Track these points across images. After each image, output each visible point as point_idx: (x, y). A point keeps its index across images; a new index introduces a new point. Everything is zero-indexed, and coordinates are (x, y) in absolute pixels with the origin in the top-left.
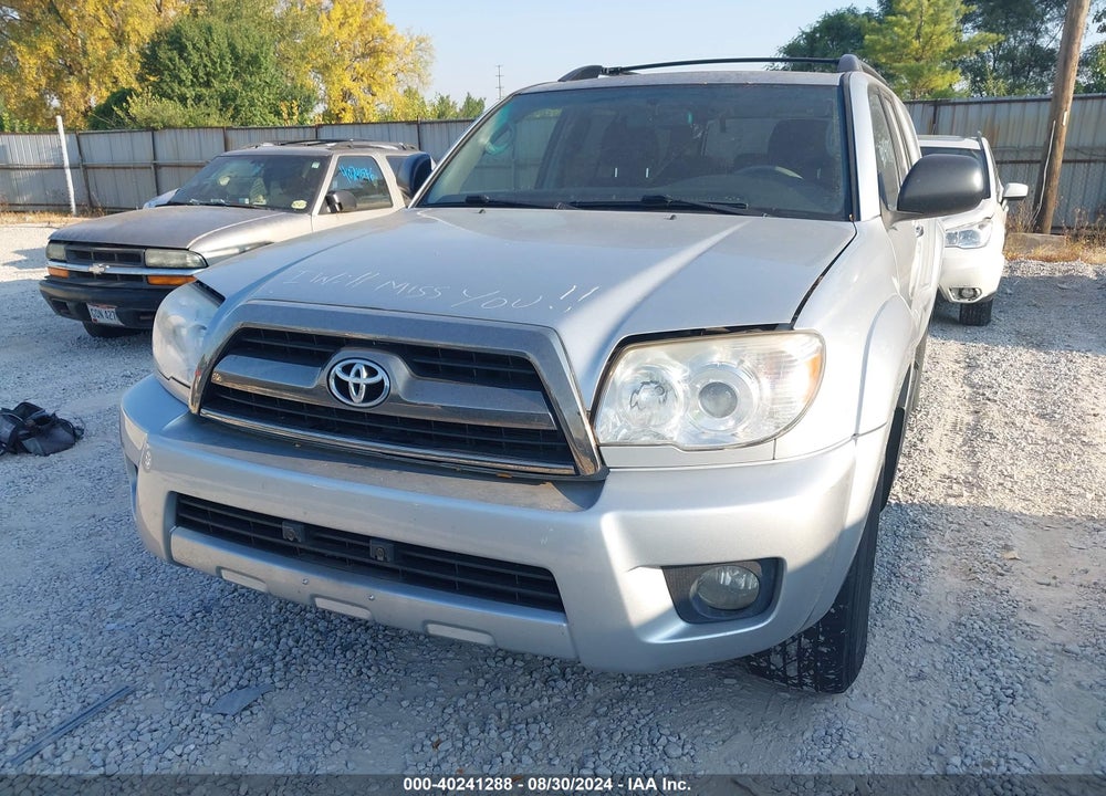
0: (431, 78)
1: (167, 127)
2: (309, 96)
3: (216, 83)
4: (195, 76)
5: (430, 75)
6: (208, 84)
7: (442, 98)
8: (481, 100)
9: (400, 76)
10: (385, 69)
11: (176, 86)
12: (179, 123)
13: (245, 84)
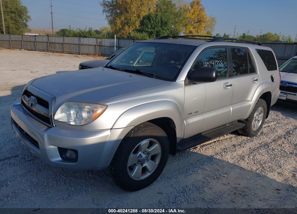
0: (215, 28)
1: (137, 39)
2: (178, 33)
3: (156, 28)
4: (151, 26)
5: (214, 28)
6: (154, 29)
7: (217, 34)
8: (228, 35)
9: (206, 28)
10: (202, 26)
11: (147, 29)
12: (140, 38)
13: (163, 29)
